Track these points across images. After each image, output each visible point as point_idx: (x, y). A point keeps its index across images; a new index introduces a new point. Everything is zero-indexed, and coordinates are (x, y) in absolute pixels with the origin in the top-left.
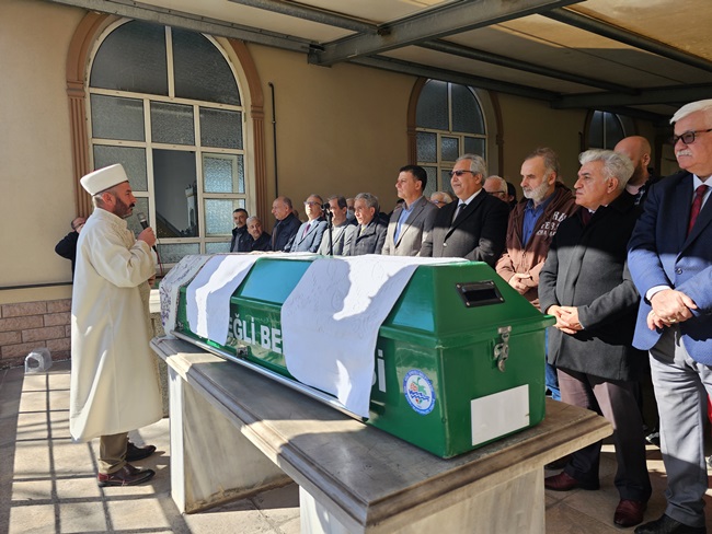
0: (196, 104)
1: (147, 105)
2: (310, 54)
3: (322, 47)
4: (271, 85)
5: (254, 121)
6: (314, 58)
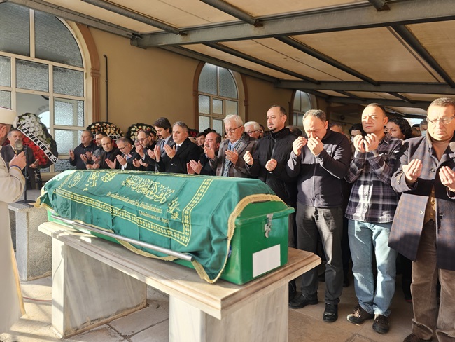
0: (51, 64)
1: (13, 61)
2: (132, 39)
3: (141, 36)
4: (105, 56)
5: (93, 79)
6: (135, 42)
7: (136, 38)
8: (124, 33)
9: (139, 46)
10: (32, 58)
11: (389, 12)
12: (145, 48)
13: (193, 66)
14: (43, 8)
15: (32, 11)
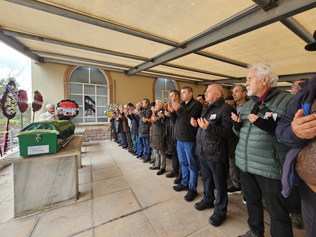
0: (96, 85)
1: (83, 85)
2: (125, 73)
3: (128, 71)
4: (115, 80)
5: (110, 89)
6: (127, 74)
7: (126, 72)
8: (121, 71)
9: (128, 75)
10: (90, 84)
11: (186, 49)
12: (131, 75)
13: (152, 80)
14: (93, 67)
15: (89, 68)
